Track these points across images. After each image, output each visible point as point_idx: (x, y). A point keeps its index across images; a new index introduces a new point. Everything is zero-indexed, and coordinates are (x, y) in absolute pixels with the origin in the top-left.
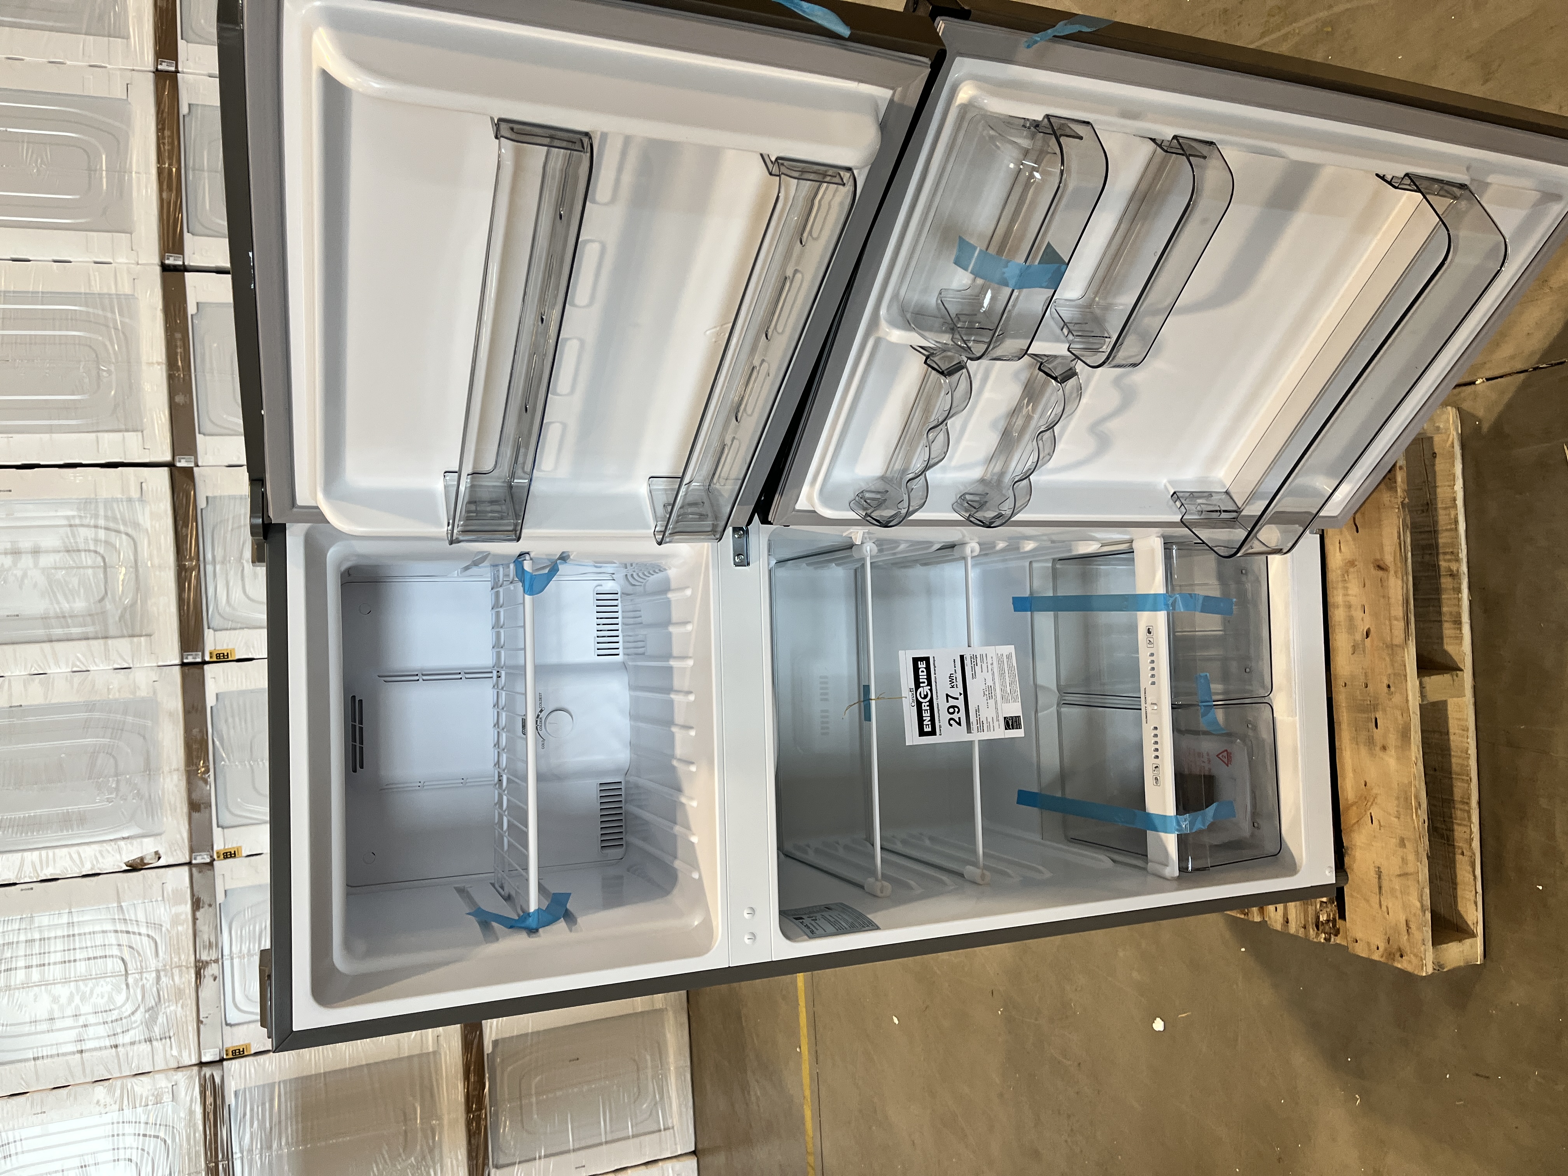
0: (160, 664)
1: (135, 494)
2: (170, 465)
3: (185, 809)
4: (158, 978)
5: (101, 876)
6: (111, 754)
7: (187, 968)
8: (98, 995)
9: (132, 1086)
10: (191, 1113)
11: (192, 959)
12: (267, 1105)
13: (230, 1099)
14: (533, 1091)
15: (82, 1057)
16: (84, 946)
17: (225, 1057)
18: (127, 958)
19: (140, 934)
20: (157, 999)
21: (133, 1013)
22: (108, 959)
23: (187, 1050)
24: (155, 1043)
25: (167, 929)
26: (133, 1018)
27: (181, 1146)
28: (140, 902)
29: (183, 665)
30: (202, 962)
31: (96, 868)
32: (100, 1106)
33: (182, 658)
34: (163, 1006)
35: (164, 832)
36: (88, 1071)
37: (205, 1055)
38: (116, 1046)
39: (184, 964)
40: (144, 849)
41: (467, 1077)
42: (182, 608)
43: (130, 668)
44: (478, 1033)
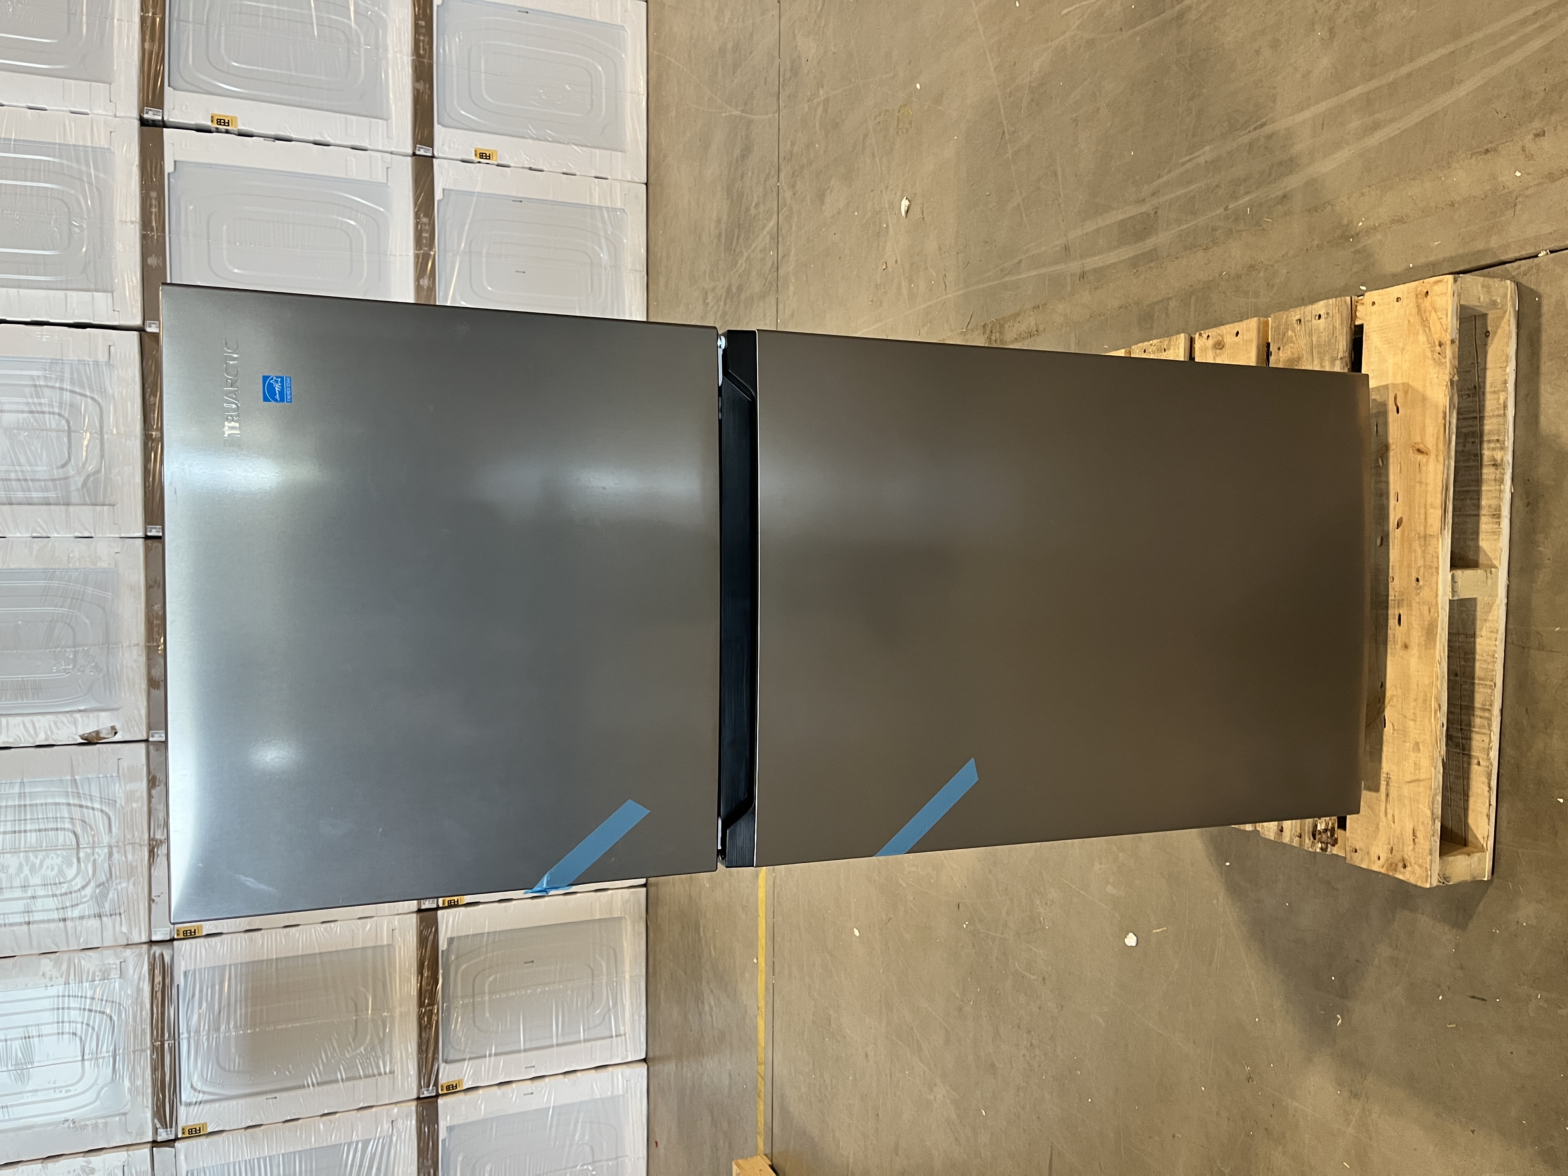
0: (123, 535)
1: (102, 358)
2: (141, 330)
3: (144, 686)
4: (111, 854)
5: (55, 747)
6: (69, 624)
7: (141, 845)
8: (48, 867)
9: (79, 961)
10: (139, 990)
11: (147, 836)
12: (217, 987)
13: (179, 979)
14: (486, 990)
15: (29, 929)
16: (36, 817)
17: (176, 937)
18: (79, 830)
19: (93, 809)
20: (108, 875)
21: (83, 888)
22: (59, 832)
23: (137, 929)
24: (104, 919)
25: (121, 805)
26: (83, 893)
27: (127, 1023)
28: (95, 776)
29: (147, 538)
30: (156, 841)
31: (50, 739)
32: (45, 978)
33: (146, 531)
34: (114, 883)
35: (122, 707)
36: (35, 943)
37: (155, 934)
38: (64, 920)
39: (137, 841)
40: (100, 723)
41: (420, 972)
42: (147, 479)
43: (92, 537)
44: (433, 929)
